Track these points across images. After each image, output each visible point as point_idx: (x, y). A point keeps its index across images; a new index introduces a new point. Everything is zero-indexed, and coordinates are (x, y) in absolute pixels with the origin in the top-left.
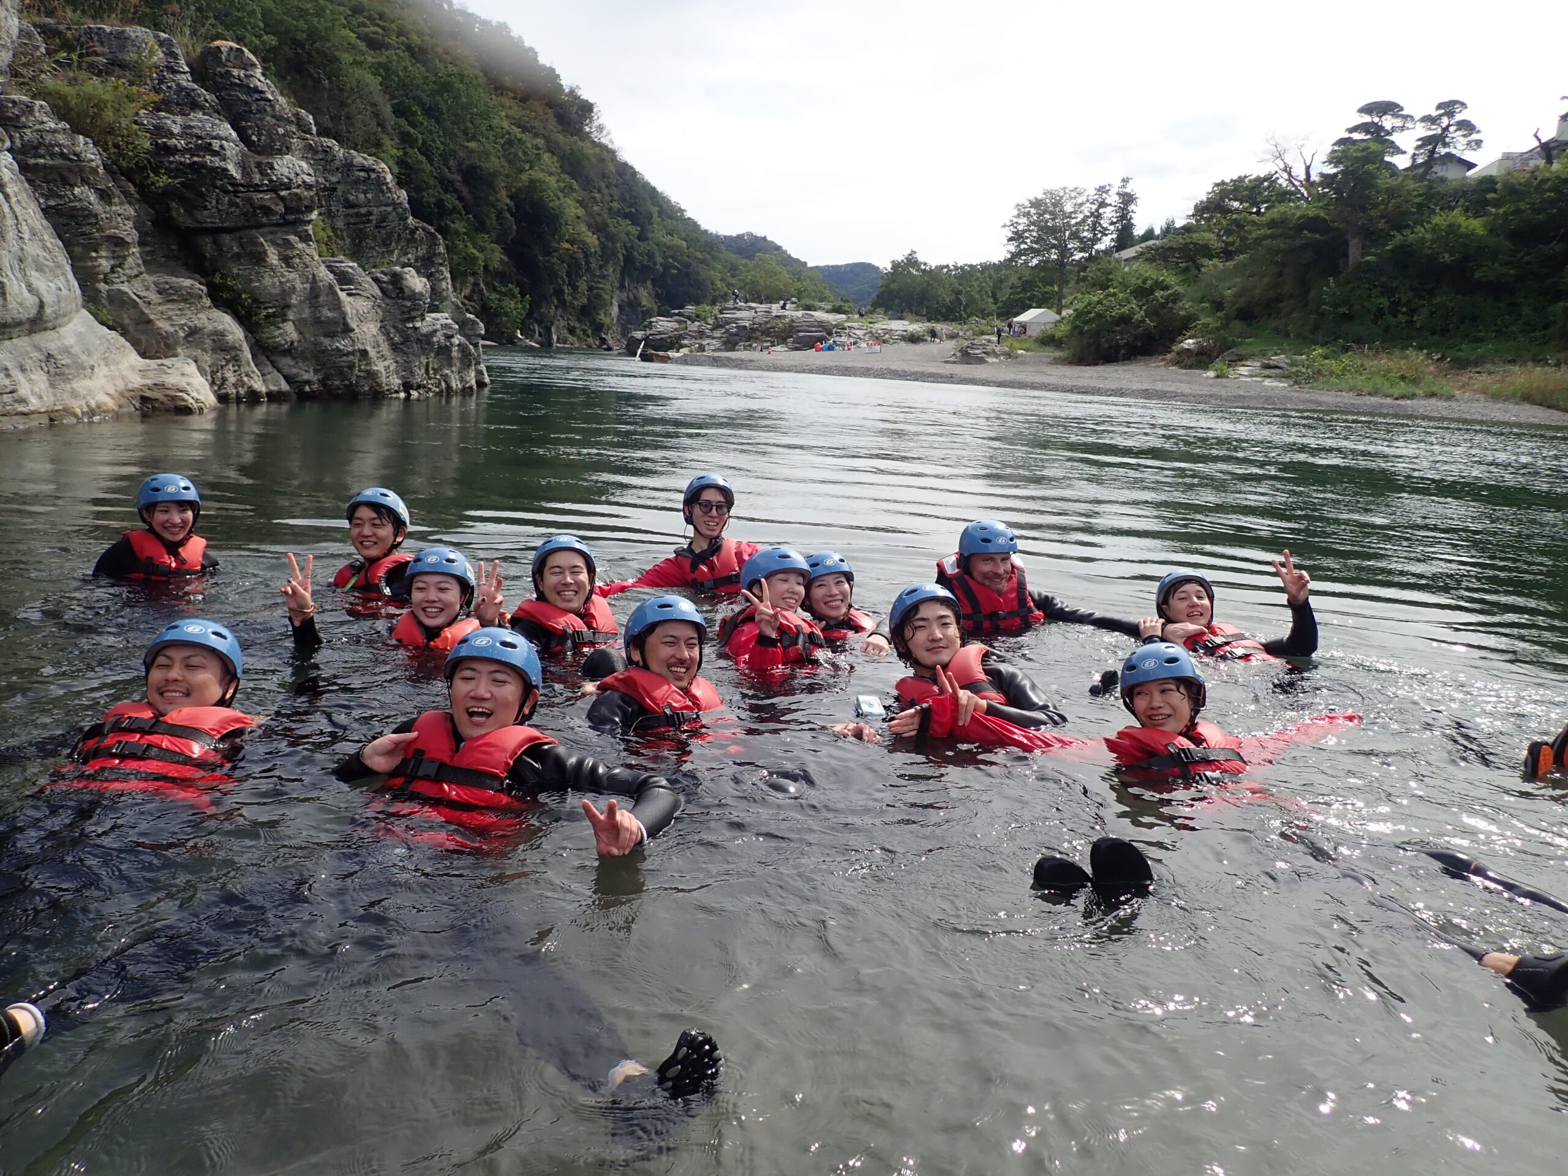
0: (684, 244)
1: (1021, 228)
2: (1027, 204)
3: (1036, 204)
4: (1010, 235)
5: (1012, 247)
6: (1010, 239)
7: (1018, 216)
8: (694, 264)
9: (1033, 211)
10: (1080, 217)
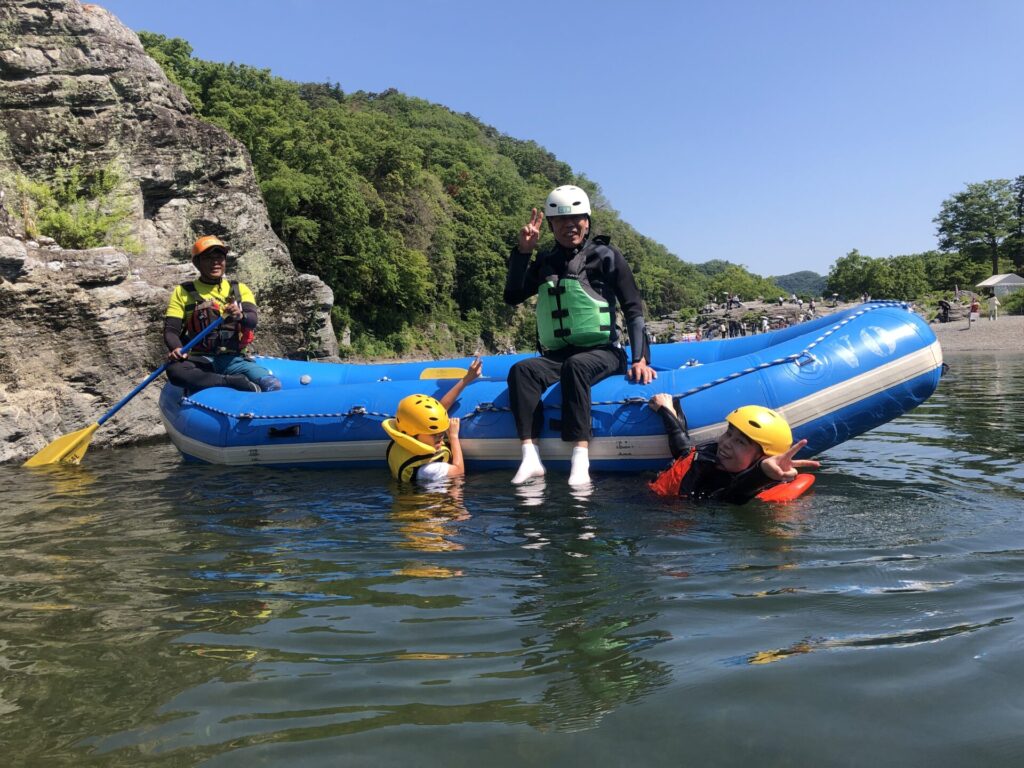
0: (667, 271)
1: (950, 219)
2: (955, 200)
3: (962, 198)
4: (940, 226)
5: (944, 236)
6: (941, 230)
7: (946, 211)
8: (676, 284)
9: (959, 204)
10: (1006, 203)
